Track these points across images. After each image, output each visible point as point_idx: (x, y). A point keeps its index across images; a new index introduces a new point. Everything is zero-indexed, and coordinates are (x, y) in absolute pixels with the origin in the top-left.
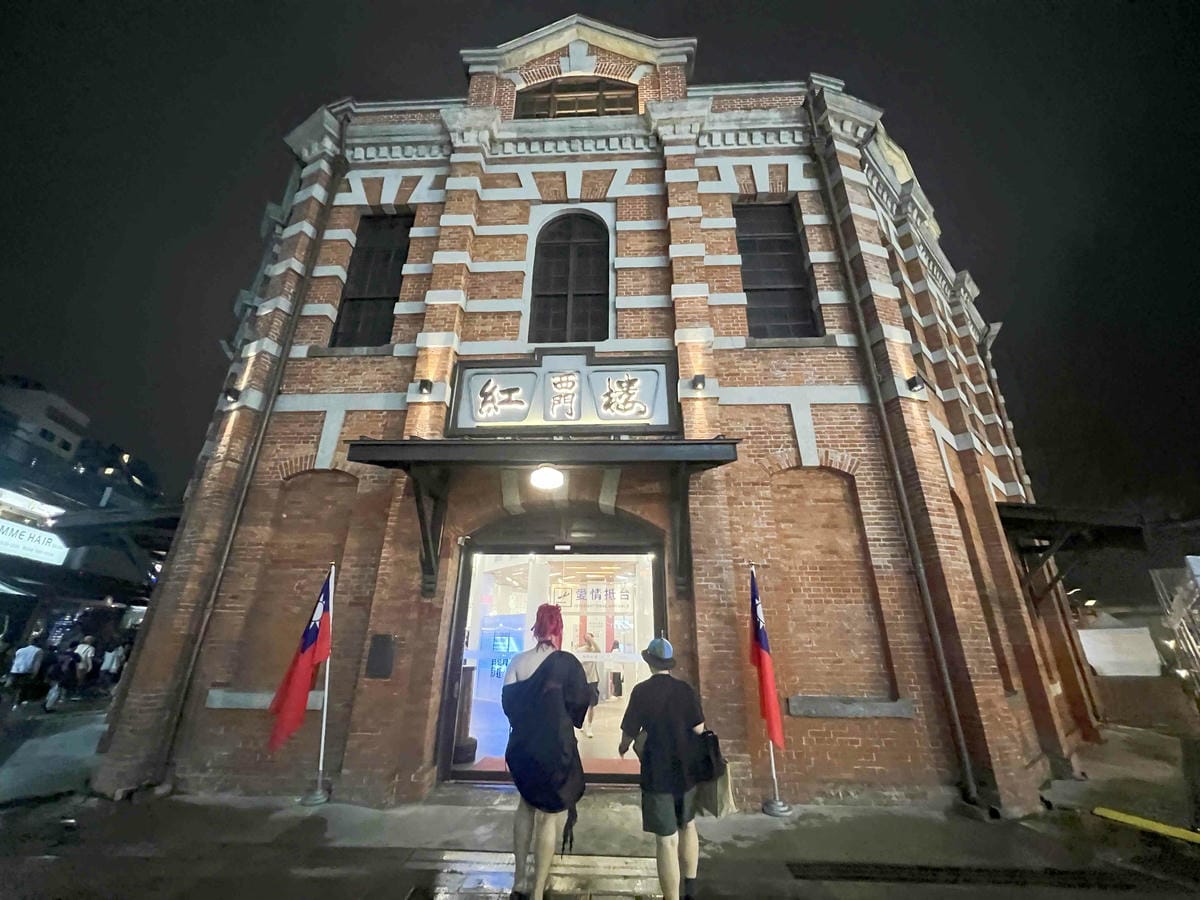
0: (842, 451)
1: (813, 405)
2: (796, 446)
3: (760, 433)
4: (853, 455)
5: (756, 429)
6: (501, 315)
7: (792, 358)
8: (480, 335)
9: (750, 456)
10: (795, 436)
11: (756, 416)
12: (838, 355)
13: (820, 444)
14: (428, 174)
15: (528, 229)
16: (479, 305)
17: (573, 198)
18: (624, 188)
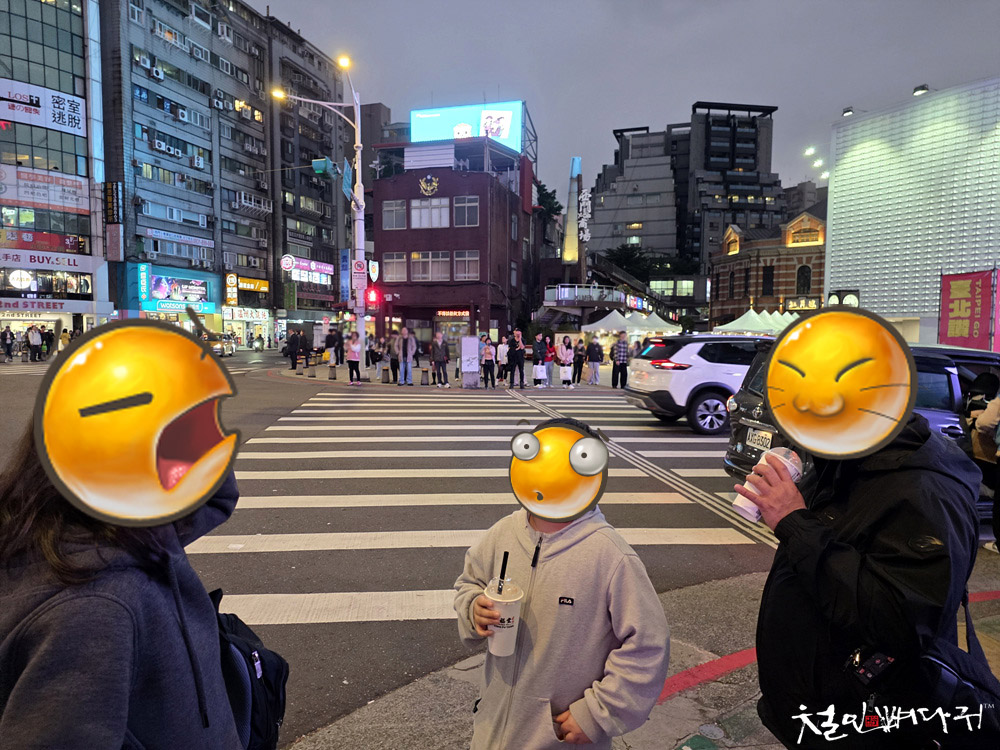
6: (792, 289)
14: (775, 258)
15: (796, 271)
16: (788, 288)
17: (804, 263)
18: (814, 261)
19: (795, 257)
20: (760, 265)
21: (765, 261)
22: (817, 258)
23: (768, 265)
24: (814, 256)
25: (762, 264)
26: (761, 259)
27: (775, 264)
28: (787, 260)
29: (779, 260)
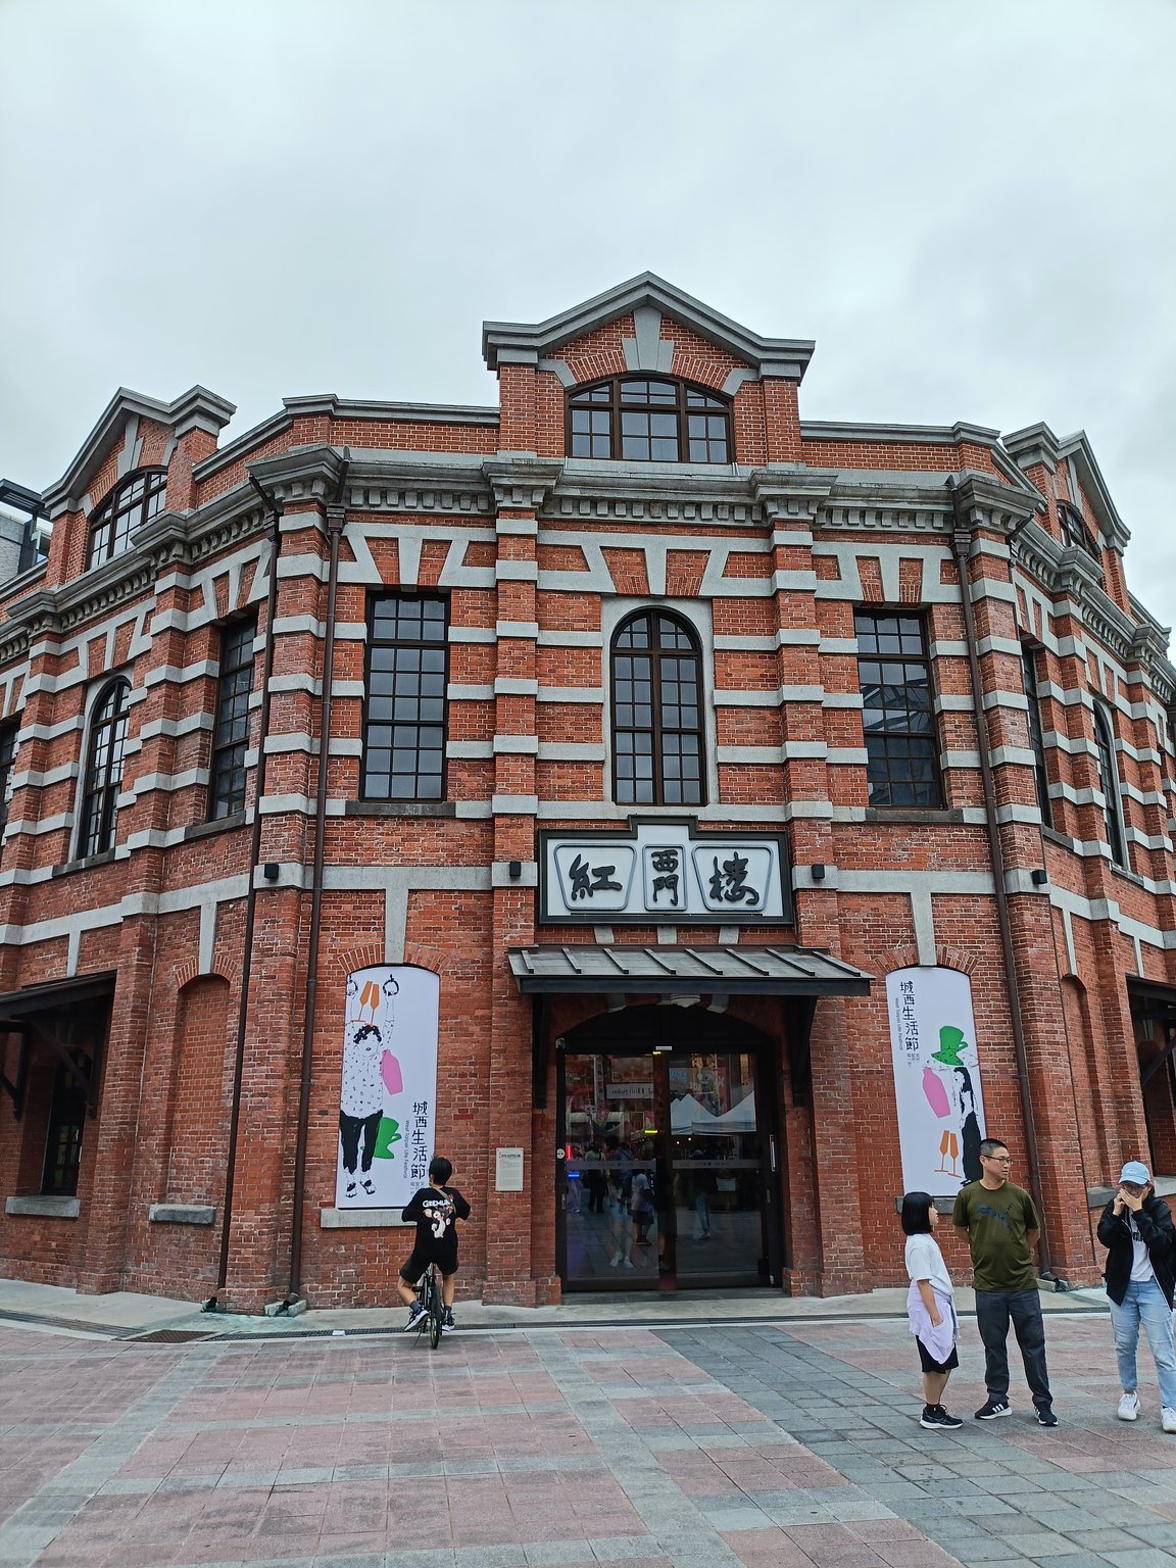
0: (960, 948)
1: (933, 895)
2: (914, 942)
3: (879, 926)
4: (971, 953)
5: (874, 920)
6: (581, 764)
7: (915, 835)
8: (559, 792)
9: (867, 952)
10: (913, 931)
11: (874, 906)
12: (964, 833)
13: (938, 939)
14: (460, 537)
15: (602, 638)
16: (553, 751)
17: (657, 586)
18: (713, 583)
19: (591, 542)
20: (347, 572)
21: (385, 548)
22: (736, 564)
23: (409, 576)
24: (720, 548)
25: (362, 570)
26: (357, 533)
27: (455, 573)
28: (544, 555)
29: (485, 553)
